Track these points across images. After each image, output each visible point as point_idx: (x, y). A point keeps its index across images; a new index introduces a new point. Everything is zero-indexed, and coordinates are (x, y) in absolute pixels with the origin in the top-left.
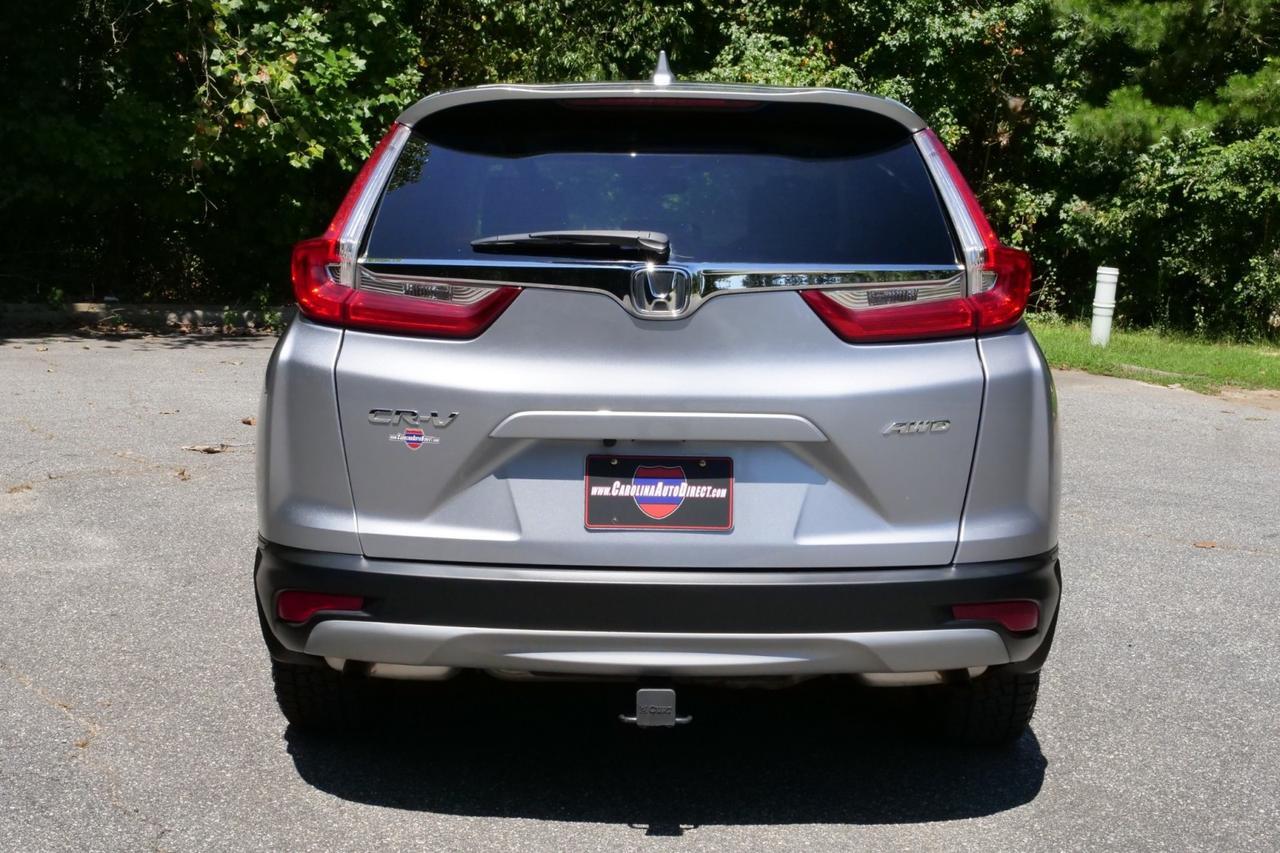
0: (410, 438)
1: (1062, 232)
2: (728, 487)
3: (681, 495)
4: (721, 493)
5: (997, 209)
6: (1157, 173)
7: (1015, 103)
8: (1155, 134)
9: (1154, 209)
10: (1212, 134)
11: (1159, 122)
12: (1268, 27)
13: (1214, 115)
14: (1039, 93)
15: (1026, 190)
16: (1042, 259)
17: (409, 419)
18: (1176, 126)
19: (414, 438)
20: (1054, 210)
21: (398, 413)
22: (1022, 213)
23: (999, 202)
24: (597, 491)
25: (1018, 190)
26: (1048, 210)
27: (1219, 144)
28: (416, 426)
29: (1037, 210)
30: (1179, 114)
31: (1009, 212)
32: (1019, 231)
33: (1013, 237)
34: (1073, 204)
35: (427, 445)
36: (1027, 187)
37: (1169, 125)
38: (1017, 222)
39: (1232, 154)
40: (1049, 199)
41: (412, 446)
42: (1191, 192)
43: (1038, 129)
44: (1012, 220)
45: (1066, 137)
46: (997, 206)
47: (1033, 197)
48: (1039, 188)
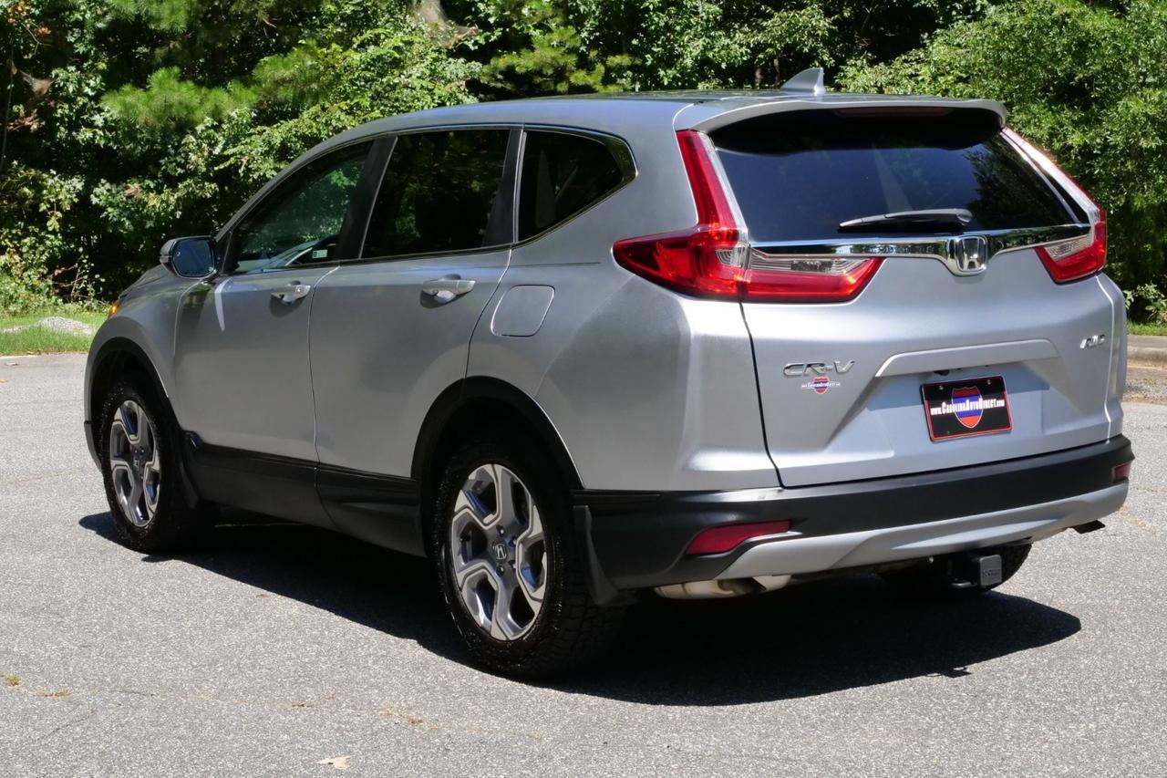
0: (818, 385)
1: (108, 216)
2: (1003, 397)
3: (981, 408)
4: (1001, 403)
5: (25, 197)
6: (206, 154)
7: (39, 85)
8: (198, 114)
9: (202, 188)
10: (254, 114)
11: (202, 103)
12: (285, 10)
13: (251, 96)
14: (63, 74)
15: (53, 176)
16: (73, 246)
17: (818, 369)
18: (217, 107)
19: (821, 385)
20: (84, 197)
21: (809, 366)
22: (52, 200)
23: (26, 190)
24: (935, 411)
25: (45, 176)
26: (78, 195)
27: (261, 125)
28: (823, 375)
29: (68, 196)
30: (219, 96)
31: (38, 199)
32: (53, 218)
33: (48, 224)
34: (102, 188)
35: (831, 388)
36: (55, 173)
37: (209, 106)
38: (49, 209)
39: (277, 133)
40: (77, 183)
41: (819, 391)
42: (248, 170)
43: (60, 111)
44: (43, 207)
45: (105, 120)
46: (25, 193)
47: (62, 183)
48: (66, 173)
